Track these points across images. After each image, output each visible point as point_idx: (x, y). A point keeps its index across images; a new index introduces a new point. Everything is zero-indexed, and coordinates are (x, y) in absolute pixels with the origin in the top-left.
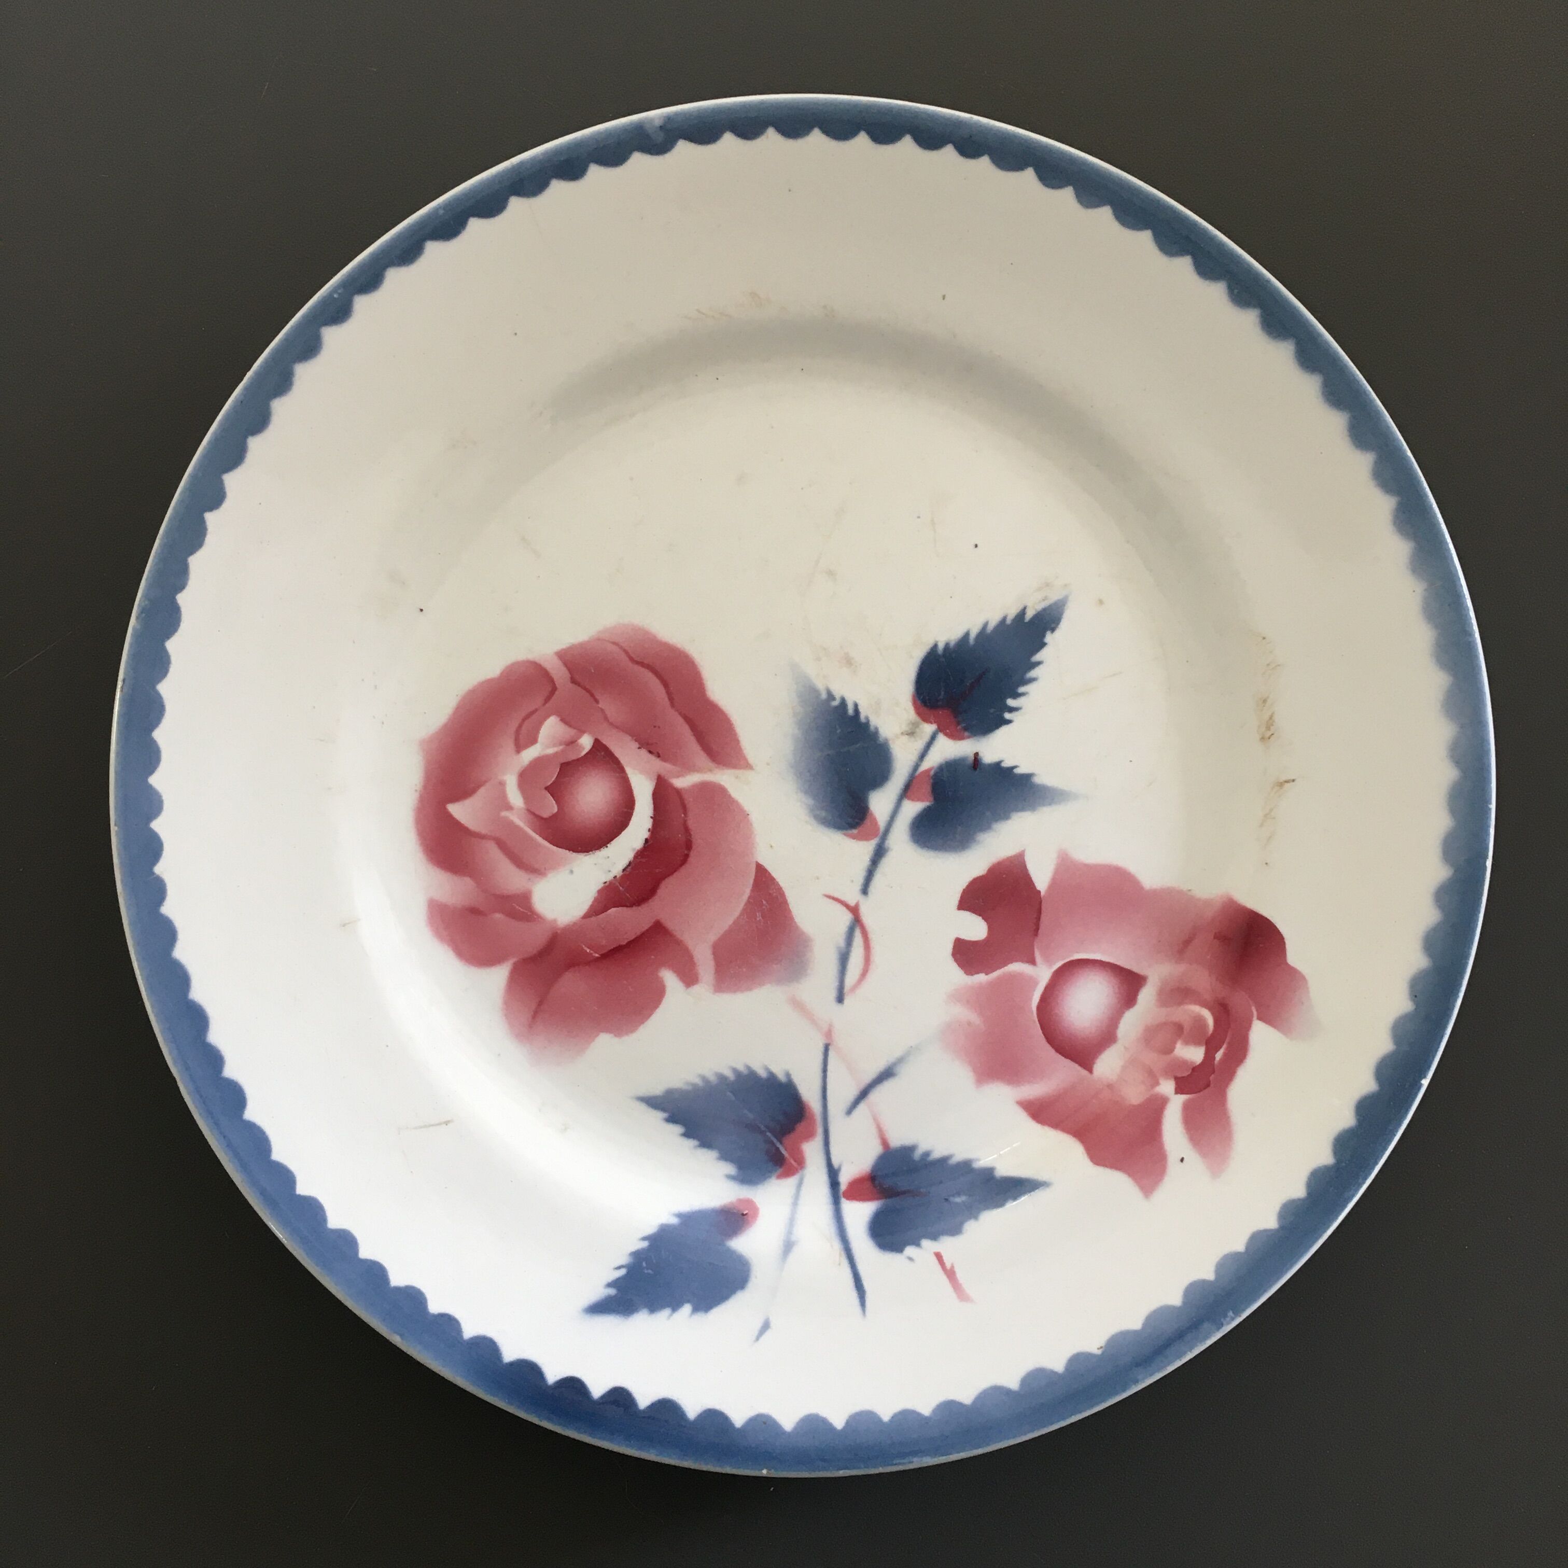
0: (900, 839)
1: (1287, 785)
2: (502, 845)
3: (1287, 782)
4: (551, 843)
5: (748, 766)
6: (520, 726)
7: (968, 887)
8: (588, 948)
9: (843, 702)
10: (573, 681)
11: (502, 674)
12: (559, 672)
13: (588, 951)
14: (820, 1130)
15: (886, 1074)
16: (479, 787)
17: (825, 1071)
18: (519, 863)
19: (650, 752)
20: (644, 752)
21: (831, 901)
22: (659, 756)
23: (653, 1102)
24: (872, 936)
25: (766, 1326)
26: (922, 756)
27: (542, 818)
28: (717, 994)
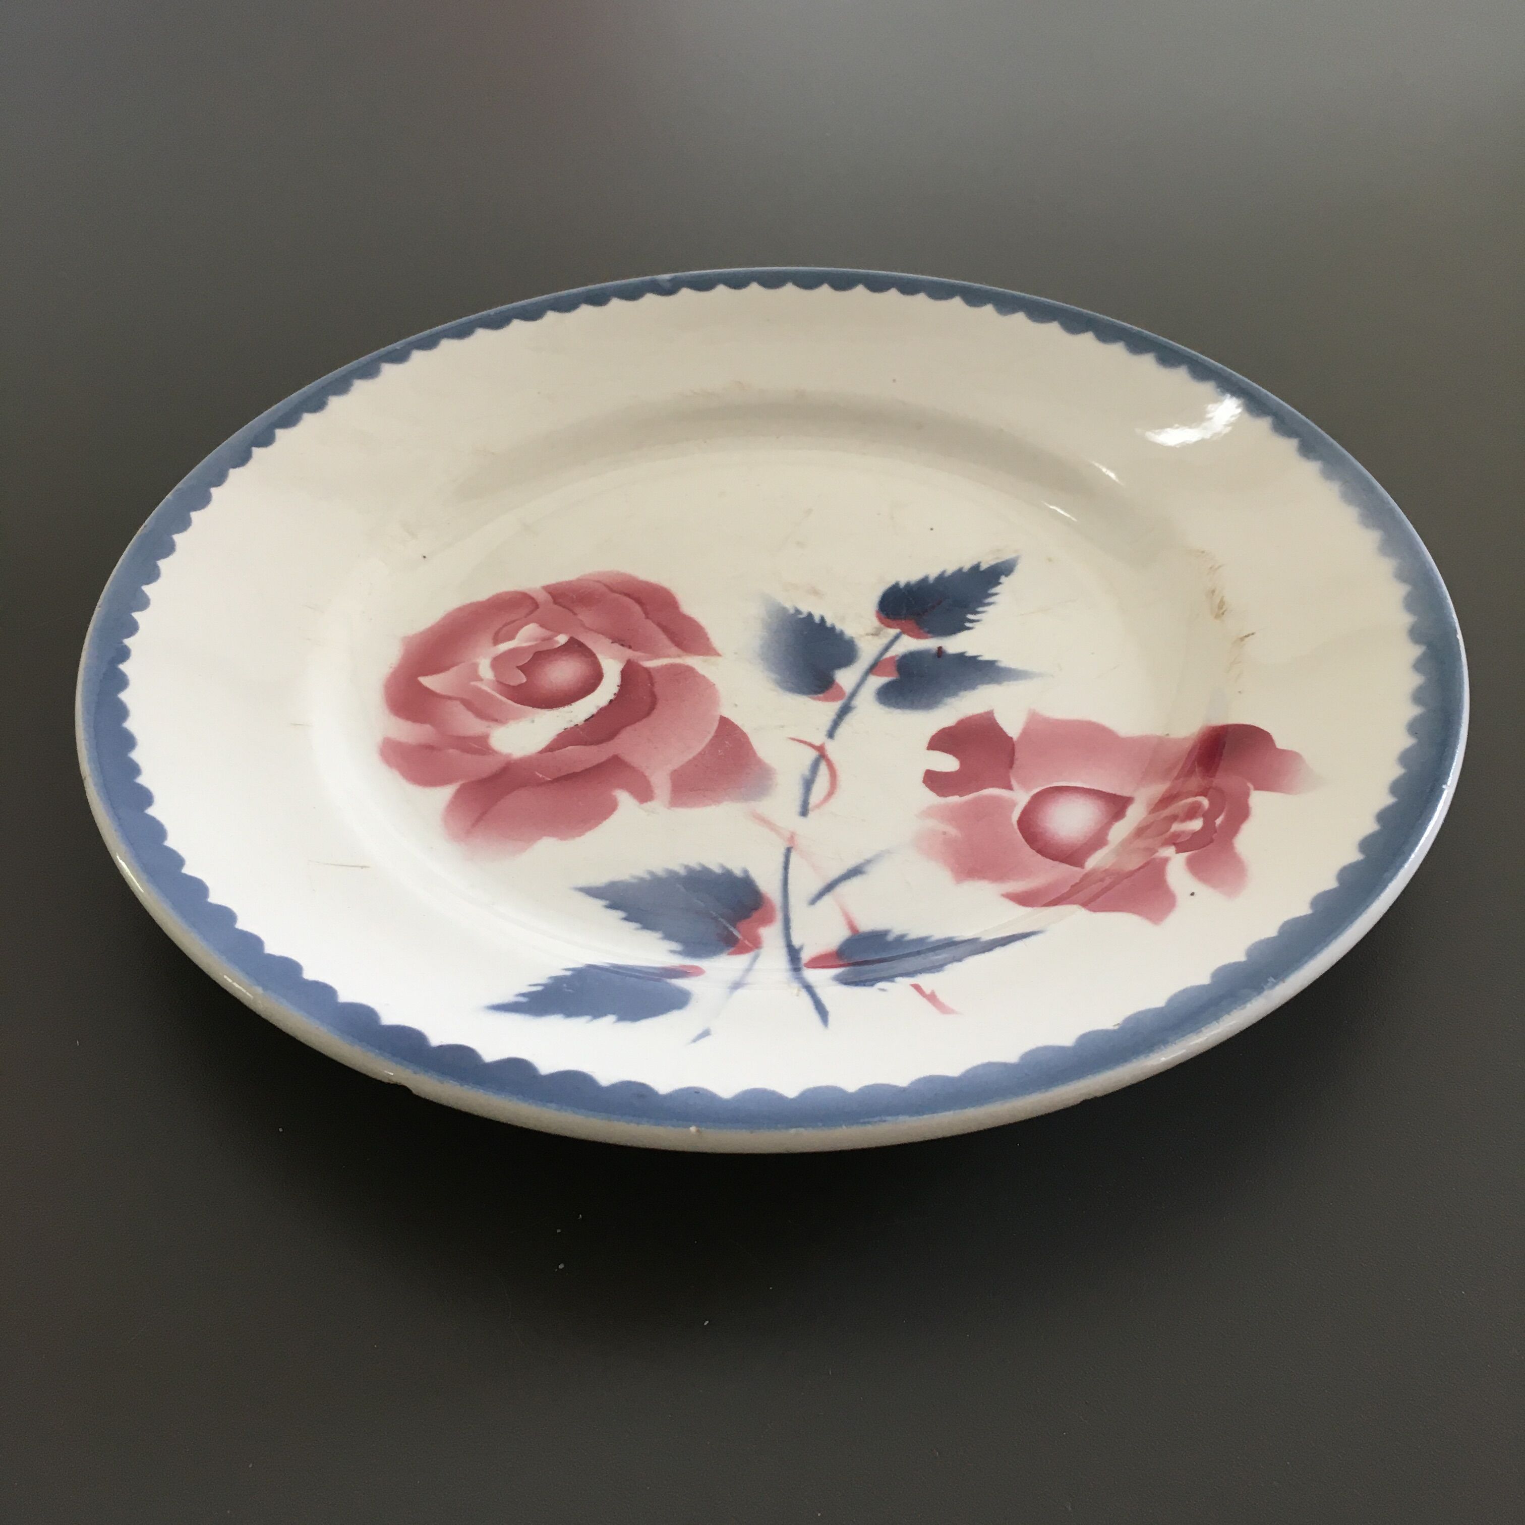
0: (866, 701)
1: (1247, 639)
2: (468, 704)
3: (1247, 636)
4: (515, 702)
5: (717, 654)
6: (501, 629)
7: (937, 734)
8: (541, 773)
9: (810, 616)
10: (556, 602)
11: (488, 600)
12: (542, 597)
13: (541, 776)
14: (779, 916)
15: (855, 872)
16: (453, 666)
17: (786, 867)
18: (481, 714)
19: (623, 645)
20: (616, 646)
21: (797, 743)
22: (630, 647)
23: (593, 892)
24: (837, 766)
25: (706, 1033)
26: (887, 648)
27: (508, 686)
28: (673, 808)
